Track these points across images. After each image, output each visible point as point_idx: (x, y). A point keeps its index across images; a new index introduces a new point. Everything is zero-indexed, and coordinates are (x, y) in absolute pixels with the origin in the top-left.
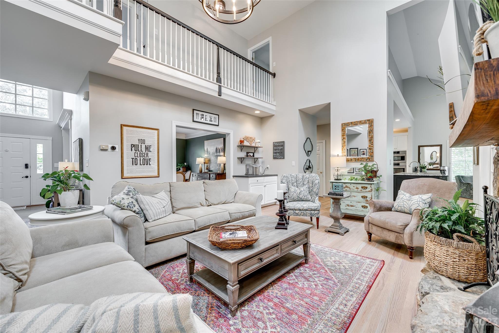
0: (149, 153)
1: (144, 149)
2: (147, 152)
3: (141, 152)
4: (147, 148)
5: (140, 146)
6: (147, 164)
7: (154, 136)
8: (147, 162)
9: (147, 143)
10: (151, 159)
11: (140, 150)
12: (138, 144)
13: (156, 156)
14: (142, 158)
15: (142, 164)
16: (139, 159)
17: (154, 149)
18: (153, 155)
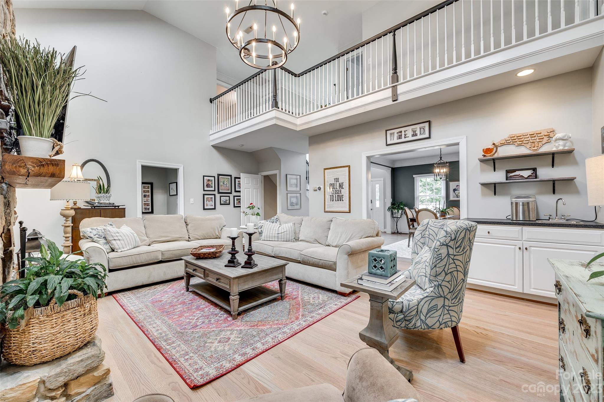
0: (342, 189)
1: (338, 187)
2: (340, 189)
3: (336, 190)
4: (341, 186)
5: (335, 184)
6: (340, 200)
7: (346, 173)
8: (340, 198)
9: (341, 181)
10: (343, 195)
11: (335, 188)
12: (334, 183)
13: (348, 192)
14: (336, 195)
15: (336, 200)
16: (334, 195)
17: (346, 186)
18: (345, 192)
